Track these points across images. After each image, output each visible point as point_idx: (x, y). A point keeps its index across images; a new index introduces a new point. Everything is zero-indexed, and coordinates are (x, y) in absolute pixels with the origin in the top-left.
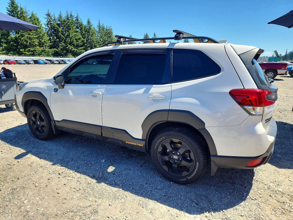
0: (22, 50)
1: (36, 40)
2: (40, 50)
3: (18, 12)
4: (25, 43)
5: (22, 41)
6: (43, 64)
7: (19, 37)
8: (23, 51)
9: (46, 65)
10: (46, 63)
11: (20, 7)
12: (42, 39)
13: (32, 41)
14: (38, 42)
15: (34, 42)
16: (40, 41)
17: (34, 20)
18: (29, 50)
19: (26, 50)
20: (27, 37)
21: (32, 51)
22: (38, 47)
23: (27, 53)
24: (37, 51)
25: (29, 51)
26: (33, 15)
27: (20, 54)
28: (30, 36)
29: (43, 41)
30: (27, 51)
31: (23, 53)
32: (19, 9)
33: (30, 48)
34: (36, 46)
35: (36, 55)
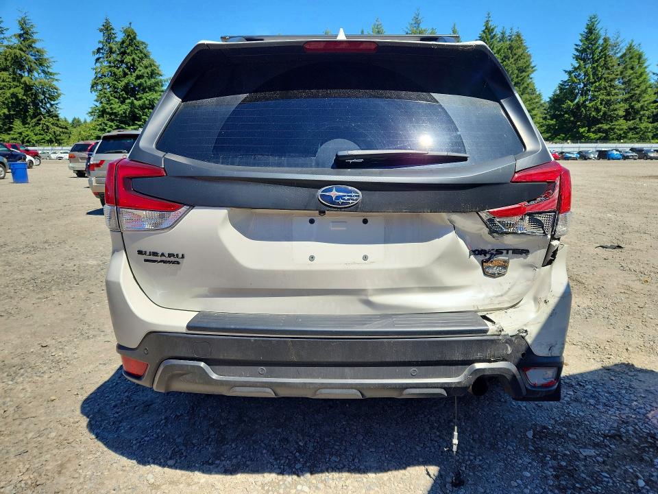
0: (581, 130)
1: (622, 104)
2: (625, 127)
3: (598, 47)
4: (594, 113)
5: (589, 110)
6: (619, 159)
7: (584, 102)
8: (584, 132)
9: (626, 161)
10: (625, 158)
11: (603, 37)
12: (639, 102)
13: (611, 107)
14: (626, 111)
15: (616, 110)
16: (632, 107)
17: (631, 58)
18: (600, 128)
19: (592, 130)
20: (602, 100)
21: (606, 131)
22: (622, 121)
23: (592, 135)
24: (618, 129)
25: (599, 130)
26: (630, 48)
27: (577, 138)
28: (608, 98)
29: (638, 106)
30: (594, 132)
31: (584, 136)
32: (601, 41)
33: (602, 123)
34: (617, 118)
35: (613, 139)
